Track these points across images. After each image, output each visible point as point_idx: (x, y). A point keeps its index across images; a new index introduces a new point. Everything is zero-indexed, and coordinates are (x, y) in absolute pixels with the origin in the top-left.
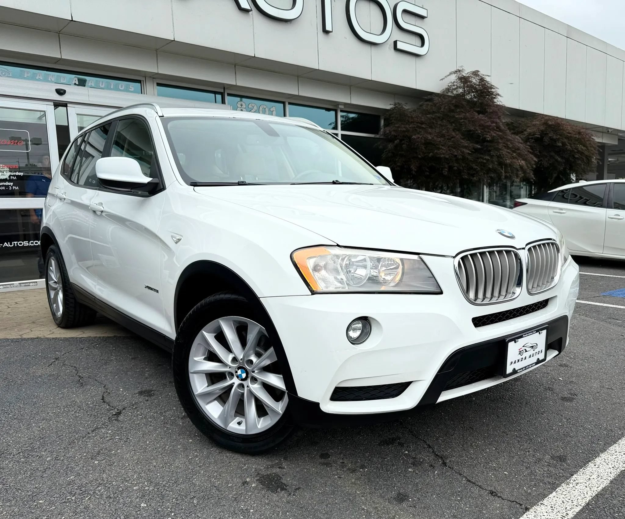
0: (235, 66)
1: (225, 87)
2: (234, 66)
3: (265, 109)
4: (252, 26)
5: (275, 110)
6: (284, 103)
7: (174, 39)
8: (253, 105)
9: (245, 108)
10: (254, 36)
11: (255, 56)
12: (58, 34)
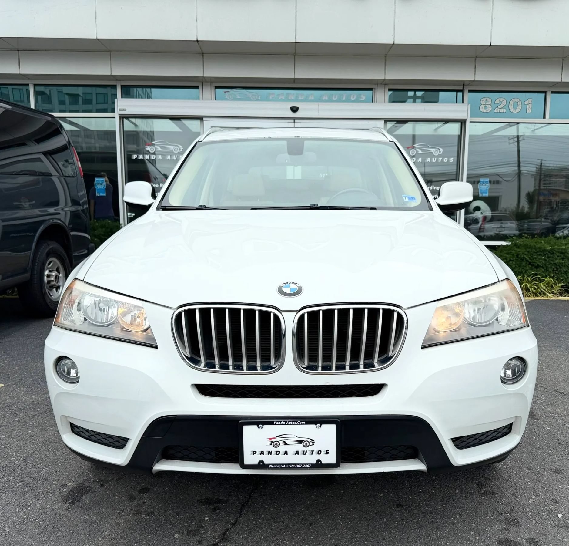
0: (476, 59)
1: (464, 84)
2: (474, 59)
3: (517, 103)
4: (491, 10)
5: (531, 103)
6: (545, 93)
7: (394, 42)
8: (501, 100)
9: (490, 105)
10: (492, 21)
11: (491, 45)
12: (294, 56)
